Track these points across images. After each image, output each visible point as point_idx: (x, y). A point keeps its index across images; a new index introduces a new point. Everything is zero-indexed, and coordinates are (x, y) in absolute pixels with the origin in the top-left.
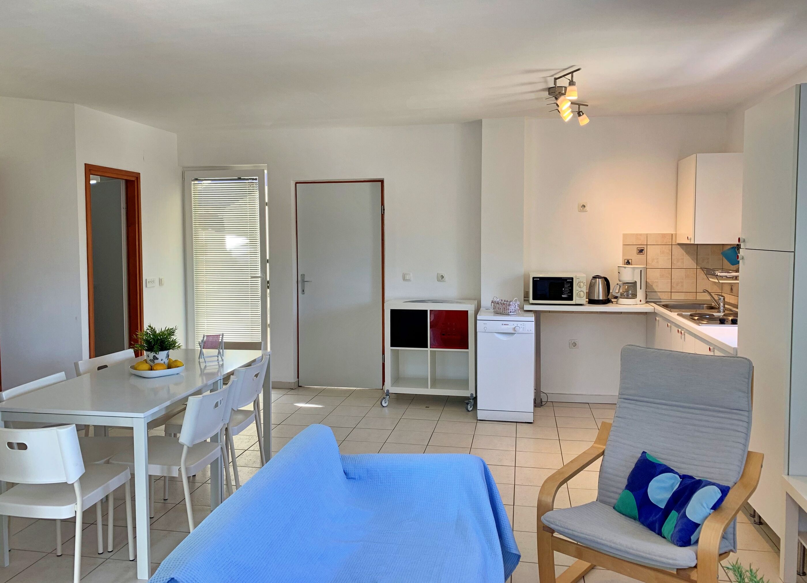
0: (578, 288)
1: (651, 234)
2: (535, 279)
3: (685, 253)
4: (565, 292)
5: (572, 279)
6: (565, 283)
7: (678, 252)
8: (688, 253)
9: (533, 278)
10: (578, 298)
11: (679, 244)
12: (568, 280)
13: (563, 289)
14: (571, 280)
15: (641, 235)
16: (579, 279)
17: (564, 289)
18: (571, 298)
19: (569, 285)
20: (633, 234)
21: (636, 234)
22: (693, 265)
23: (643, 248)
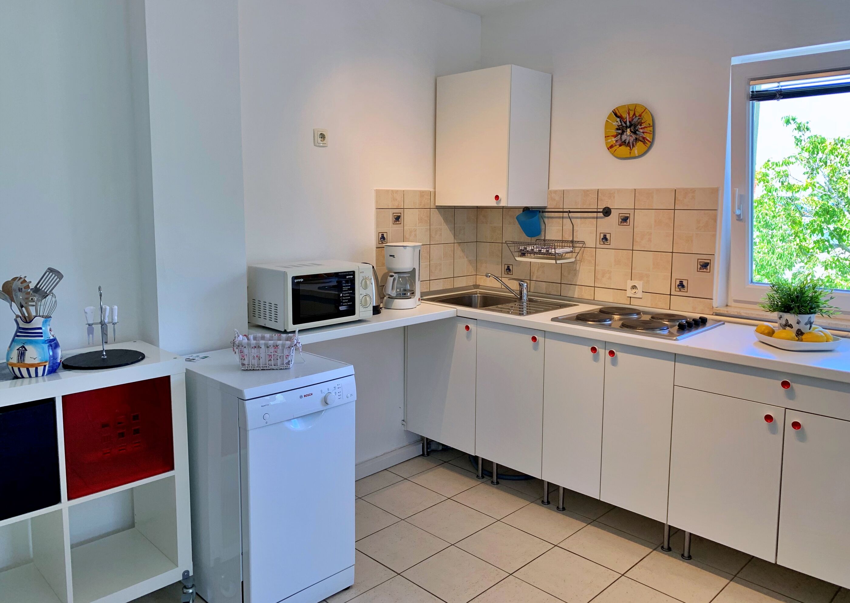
1: (408, 191)
2: (296, 281)
3: (443, 220)
4: (344, 300)
5: (354, 272)
6: (345, 284)
7: (437, 217)
8: (446, 220)
9: (294, 278)
10: (362, 309)
11: (439, 208)
12: (347, 277)
13: (341, 295)
14: (352, 277)
15: (397, 191)
16: (363, 272)
17: (343, 293)
18: (351, 311)
19: (348, 286)
20: (388, 191)
21: (392, 190)
22: (450, 238)
23: (400, 214)
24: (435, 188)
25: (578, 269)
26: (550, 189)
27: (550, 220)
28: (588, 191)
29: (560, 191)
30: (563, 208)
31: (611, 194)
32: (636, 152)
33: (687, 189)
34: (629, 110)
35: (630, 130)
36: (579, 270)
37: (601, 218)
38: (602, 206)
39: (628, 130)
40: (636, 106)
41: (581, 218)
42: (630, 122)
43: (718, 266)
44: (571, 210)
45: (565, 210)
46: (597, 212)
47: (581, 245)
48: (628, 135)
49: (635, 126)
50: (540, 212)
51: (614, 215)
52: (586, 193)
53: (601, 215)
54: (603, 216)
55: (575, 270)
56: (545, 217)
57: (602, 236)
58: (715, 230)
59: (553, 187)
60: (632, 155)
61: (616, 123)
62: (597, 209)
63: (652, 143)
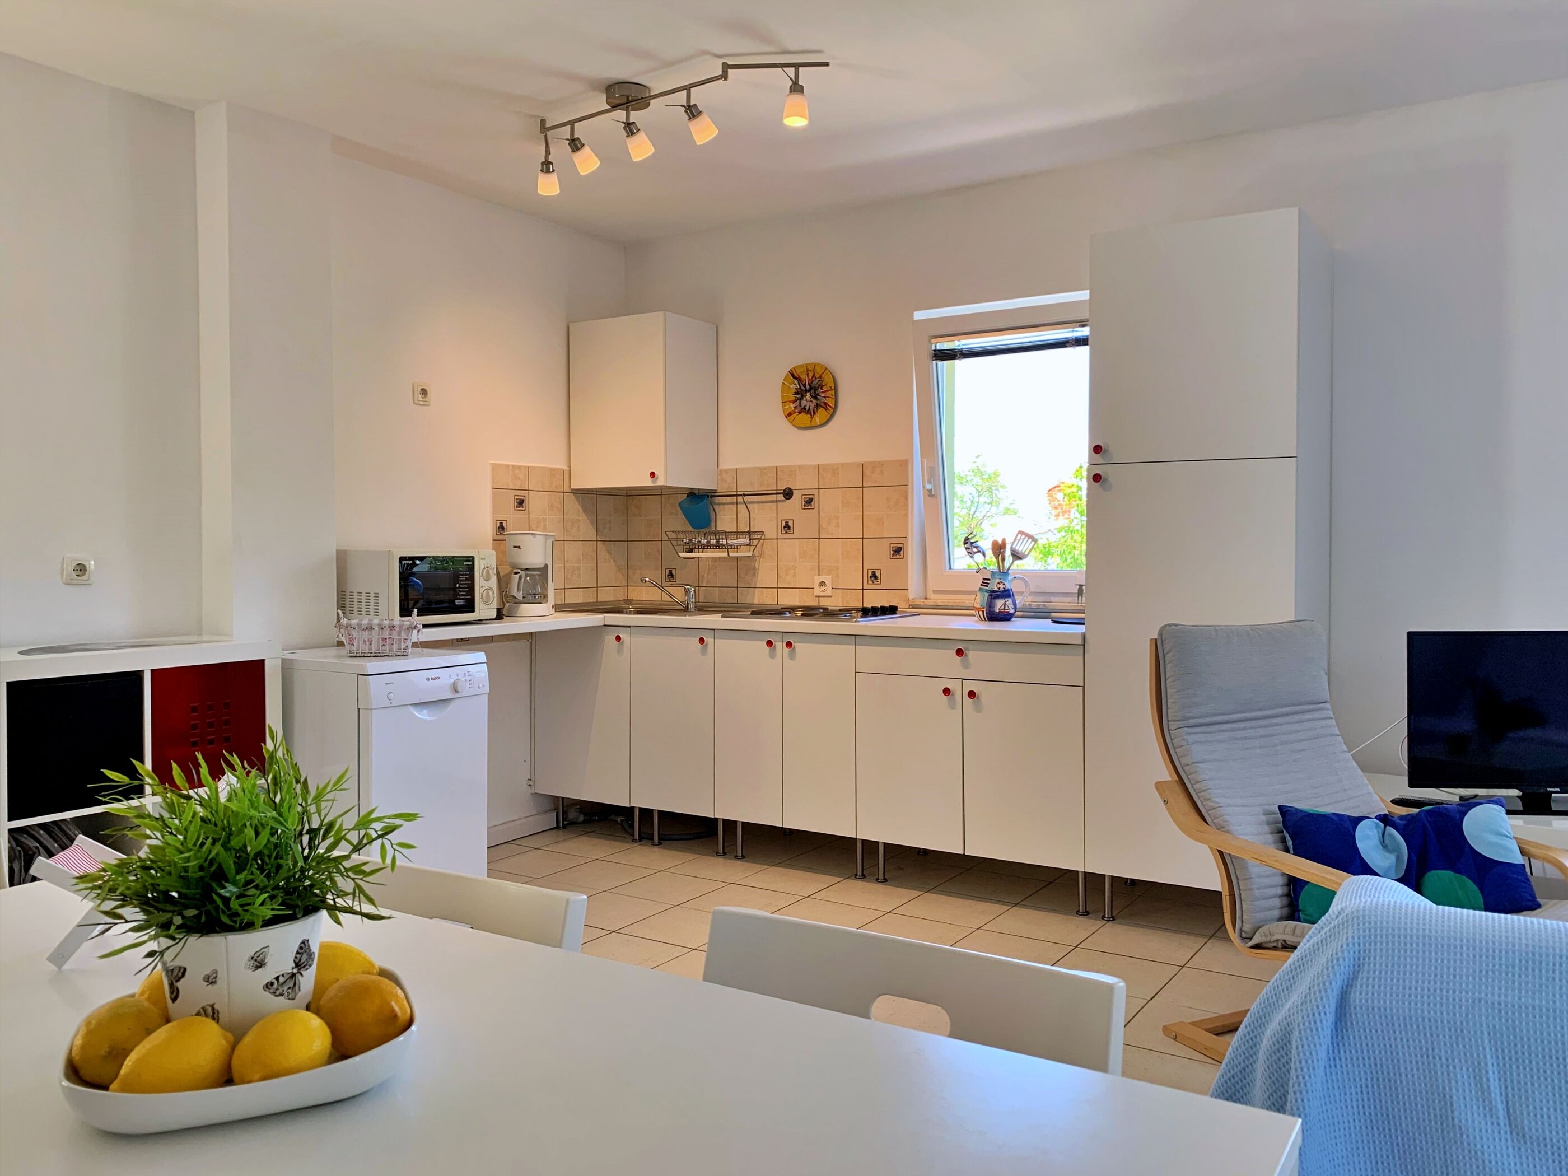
0: (483, 583)
1: (534, 468)
2: (404, 562)
3: (581, 509)
4: (462, 592)
6: (461, 571)
7: (573, 505)
8: (585, 510)
9: (401, 559)
10: (483, 606)
11: (576, 492)
12: (465, 563)
14: (470, 563)
15: (519, 467)
16: (484, 559)
17: (459, 584)
18: (470, 607)
19: (466, 575)
20: (508, 466)
21: (513, 466)
22: (592, 535)
23: (523, 498)
24: (570, 467)
25: (757, 567)
26: (720, 468)
27: (721, 506)
28: (765, 469)
29: (732, 470)
30: (737, 492)
31: (792, 471)
32: (818, 421)
33: (875, 462)
34: (808, 370)
35: (810, 394)
36: (759, 568)
37: (781, 501)
38: (782, 487)
39: (808, 394)
40: (815, 365)
41: (758, 502)
42: (809, 384)
43: (912, 551)
44: (746, 493)
45: (738, 493)
46: (777, 494)
47: (759, 537)
48: (808, 401)
49: (816, 389)
50: (708, 496)
51: (797, 495)
52: (763, 471)
53: (781, 497)
54: (783, 498)
55: (754, 568)
56: (715, 504)
57: (784, 524)
58: (907, 509)
59: (723, 466)
60: (813, 424)
61: (794, 386)
62: (777, 490)
63: (835, 409)
